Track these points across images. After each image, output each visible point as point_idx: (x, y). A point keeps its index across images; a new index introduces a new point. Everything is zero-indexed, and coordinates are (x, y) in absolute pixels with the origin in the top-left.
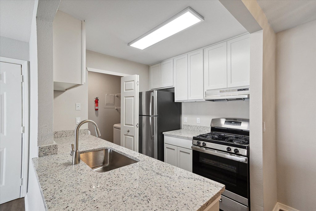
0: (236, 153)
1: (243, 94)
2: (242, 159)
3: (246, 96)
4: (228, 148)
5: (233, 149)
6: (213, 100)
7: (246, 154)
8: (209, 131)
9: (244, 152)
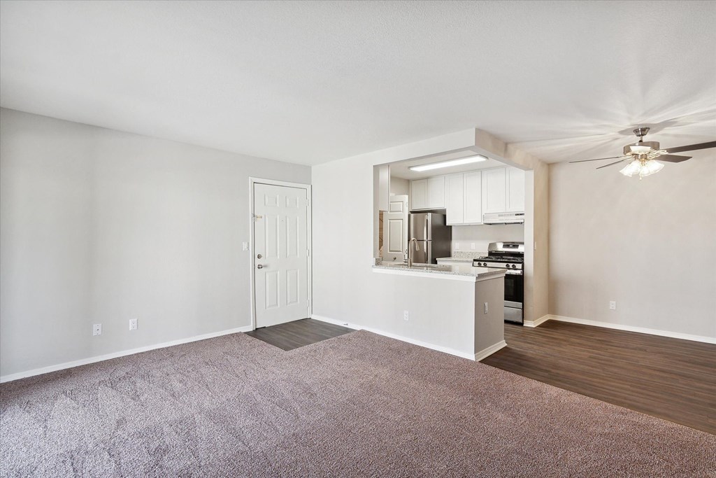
0: (514, 268)
1: (519, 219)
2: (519, 272)
3: (522, 221)
4: (507, 265)
5: (511, 265)
6: (490, 224)
7: (521, 268)
8: (487, 255)
9: (519, 266)
